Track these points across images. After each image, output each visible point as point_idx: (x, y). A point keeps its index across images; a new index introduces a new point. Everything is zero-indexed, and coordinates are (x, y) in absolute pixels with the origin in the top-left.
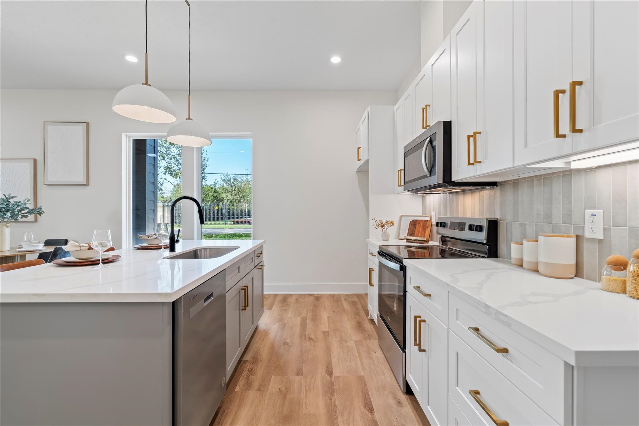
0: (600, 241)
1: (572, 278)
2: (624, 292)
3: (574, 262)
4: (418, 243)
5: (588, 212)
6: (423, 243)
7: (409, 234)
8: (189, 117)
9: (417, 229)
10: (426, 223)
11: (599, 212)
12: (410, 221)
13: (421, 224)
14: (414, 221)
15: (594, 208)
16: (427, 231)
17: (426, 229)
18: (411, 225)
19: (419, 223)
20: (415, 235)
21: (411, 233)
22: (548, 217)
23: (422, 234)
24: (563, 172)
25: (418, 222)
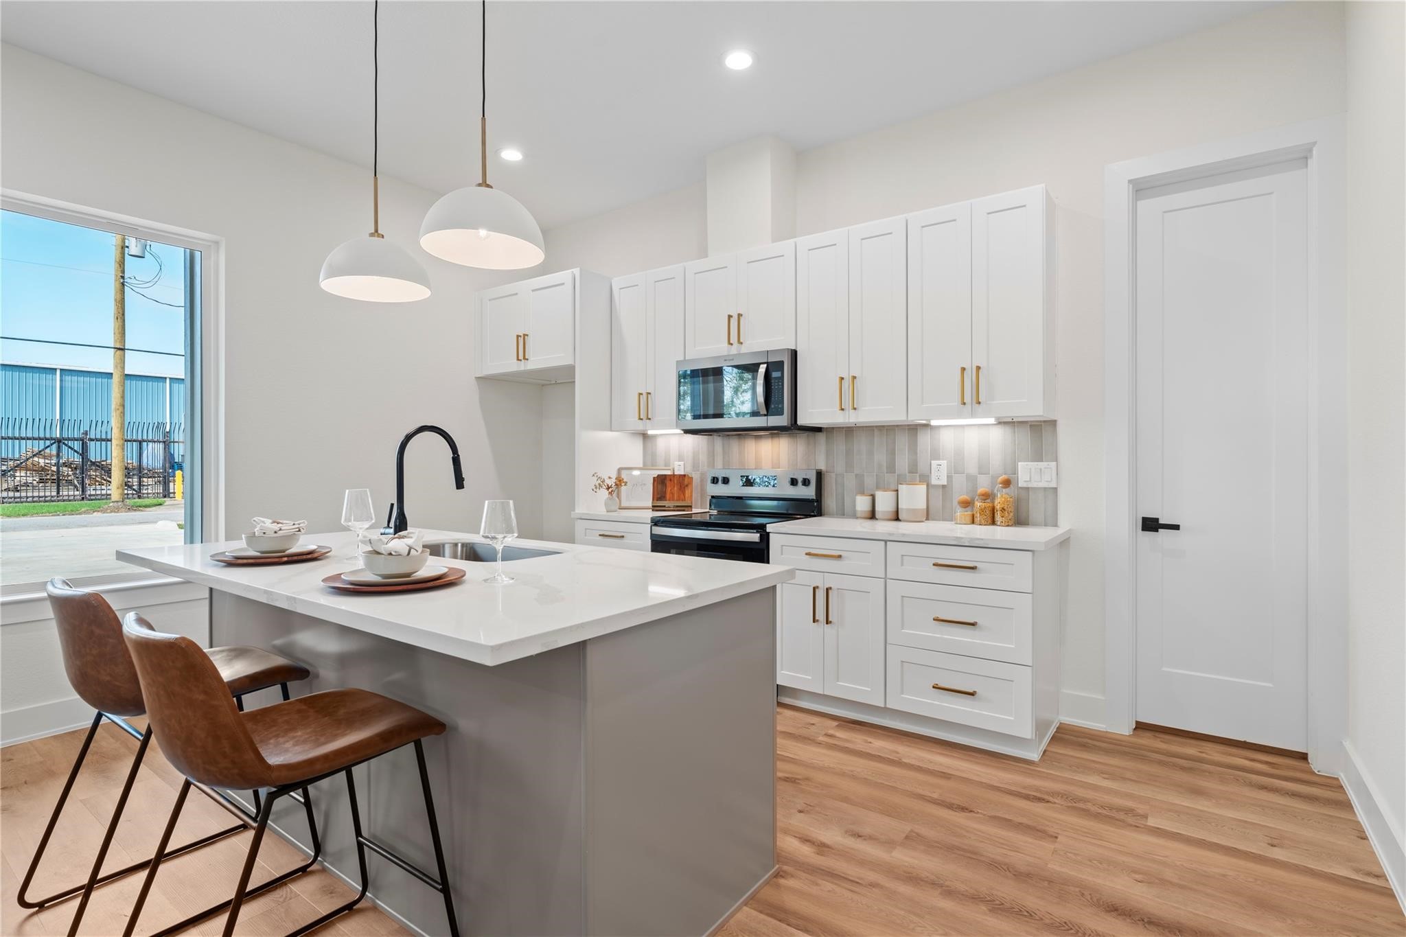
0: (944, 486)
1: (923, 522)
2: (973, 522)
3: (925, 507)
4: (674, 511)
5: (933, 462)
6: (684, 511)
7: (655, 499)
8: (376, 231)
9: (669, 489)
10: (684, 480)
11: (944, 463)
12: (654, 478)
13: (676, 482)
14: (659, 476)
15: (939, 459)
16: (687, 492)
17: (684, 488)
18: (656, 483)
19: (671, 480)
20: (668, 498)
21: (659, 496)
22: (891, 468)
23: (679, 496)
24: (908, 425)
25: (668, 479)
